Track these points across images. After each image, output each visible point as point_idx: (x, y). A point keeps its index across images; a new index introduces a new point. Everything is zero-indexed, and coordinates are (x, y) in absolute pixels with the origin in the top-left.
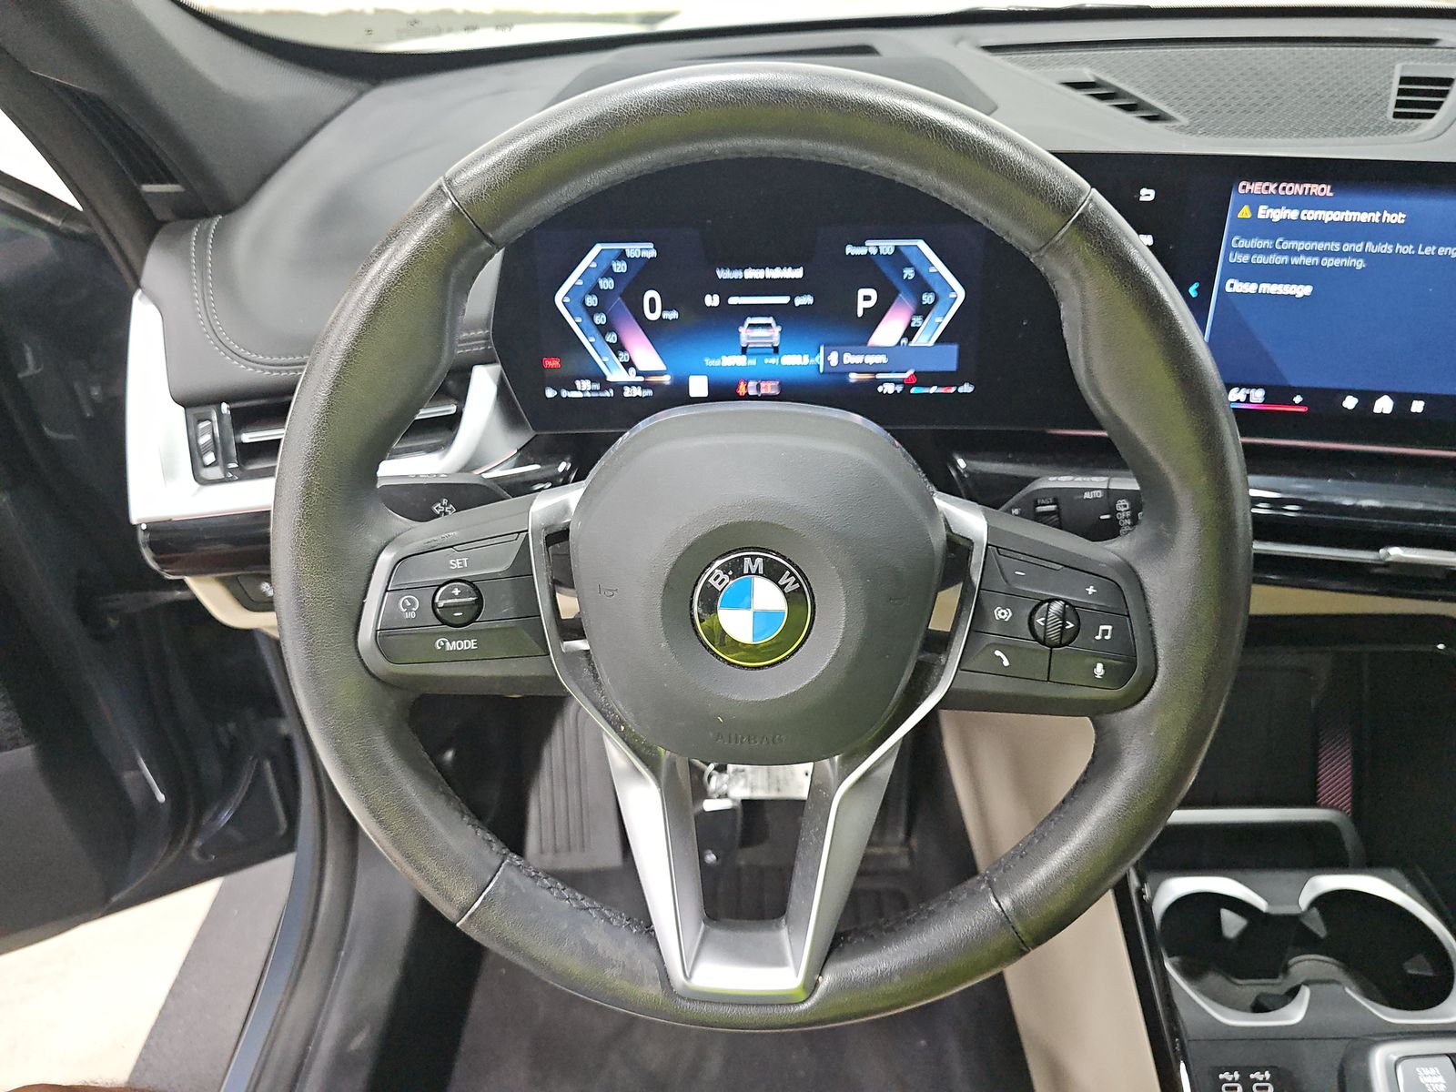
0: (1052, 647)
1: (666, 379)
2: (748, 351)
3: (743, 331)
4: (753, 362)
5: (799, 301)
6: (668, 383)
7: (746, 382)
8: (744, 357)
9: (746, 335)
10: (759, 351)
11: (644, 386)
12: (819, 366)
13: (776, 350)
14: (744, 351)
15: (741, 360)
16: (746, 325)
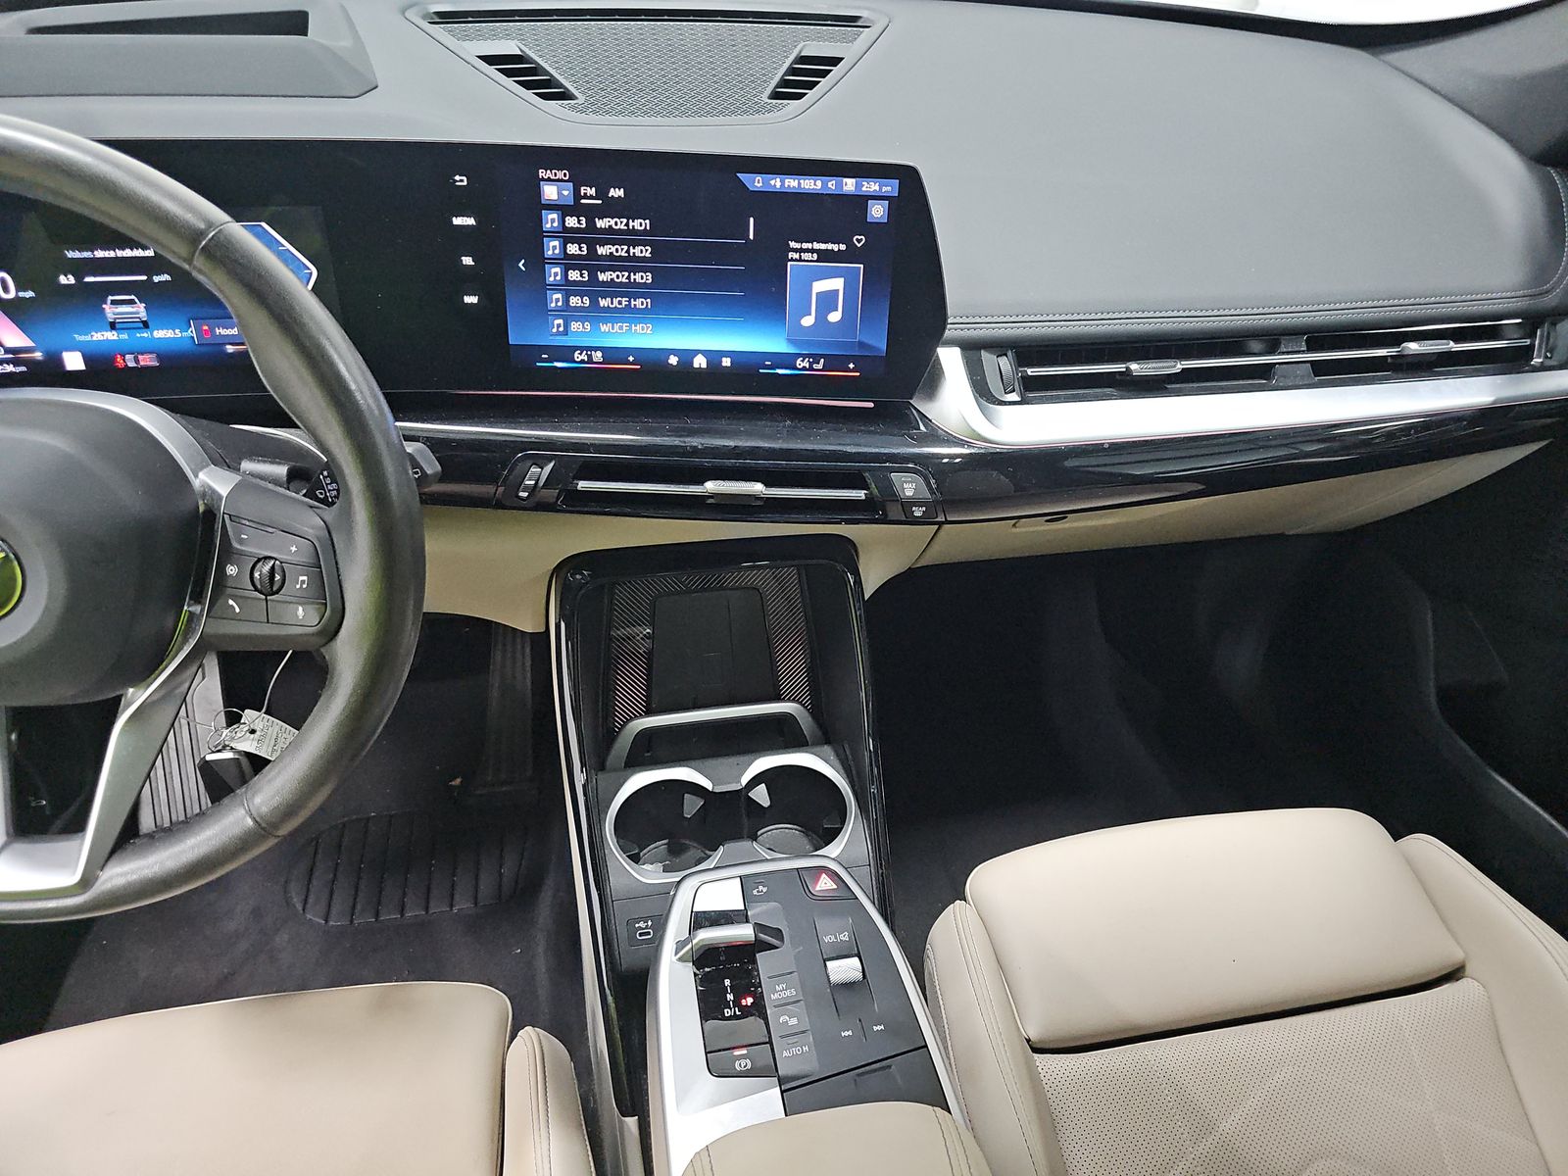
0: (266, 596)
1: (38, 355)
2: (117, 326)
3: (107, 307)
4: (124, 336)
5: (156, 279)
6: (41, 358)
7: (123, 356)
8: (114, 332)
9: (110, 311)
10: (129, 325)
11: (16, 362)
12: (193, 337)
13: (146, 325)
14: (113, 326)
15: (111, 335)
16: (109, 302)
